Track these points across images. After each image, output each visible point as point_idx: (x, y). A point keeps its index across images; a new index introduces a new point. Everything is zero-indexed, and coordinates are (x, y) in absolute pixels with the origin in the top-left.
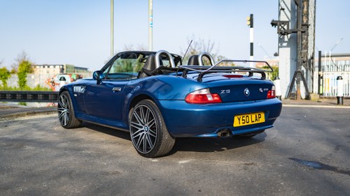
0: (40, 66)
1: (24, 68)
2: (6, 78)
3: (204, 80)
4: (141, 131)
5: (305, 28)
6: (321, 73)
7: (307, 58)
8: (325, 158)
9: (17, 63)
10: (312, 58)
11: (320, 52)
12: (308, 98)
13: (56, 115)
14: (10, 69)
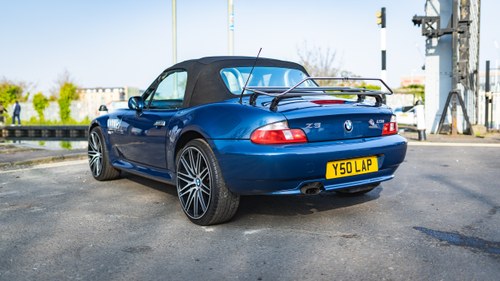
0: (92, 89)
1: (67, 93)
2: (43, 107)
3: (280, 109)
4: (192, 186)
5: (464, 26)
6: (489, 94)
7: (467, 72)
8: (469, 227)
9: (57, 86)
10: (476, 72)
11: (488, 63)
12: (468, 132)
13: (87, 161)
14: (48, 95)
